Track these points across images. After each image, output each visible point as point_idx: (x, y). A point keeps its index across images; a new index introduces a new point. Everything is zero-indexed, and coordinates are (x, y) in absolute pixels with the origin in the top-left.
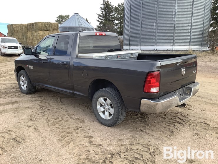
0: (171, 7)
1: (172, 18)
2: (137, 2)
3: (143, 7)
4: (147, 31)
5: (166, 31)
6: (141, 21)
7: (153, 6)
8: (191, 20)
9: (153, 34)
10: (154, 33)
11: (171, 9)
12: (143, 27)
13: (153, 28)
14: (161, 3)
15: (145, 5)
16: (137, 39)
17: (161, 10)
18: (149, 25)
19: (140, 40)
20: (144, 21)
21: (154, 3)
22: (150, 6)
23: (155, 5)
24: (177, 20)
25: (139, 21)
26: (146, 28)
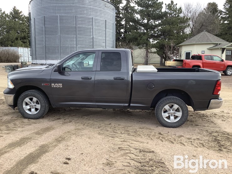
0: (89, 24)
1: (90, 35)
2: (53, 15)
3: (61, 20)
4: (67, 45)
5: (86, 46)
6: (59, 34)
7: (71, 21)
8: (105, 38)
9: (74, 49)
10: (74, 47)
11: (89, 26)
12: (62, 41)
13: (73, 42)
14: (79, 19)
15: (63, 19)
16: (56, 53)
17: (80, 26)
18: (69, 39)
19: (60, 54)
20: (63, 35)
21: (73, 18)
22: (69, 20)
23: (73, 20)
24: (95, 37)
25: (57, 34)
26: (66, 42)
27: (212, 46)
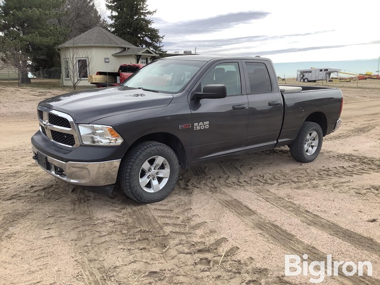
27: (118, 51)
